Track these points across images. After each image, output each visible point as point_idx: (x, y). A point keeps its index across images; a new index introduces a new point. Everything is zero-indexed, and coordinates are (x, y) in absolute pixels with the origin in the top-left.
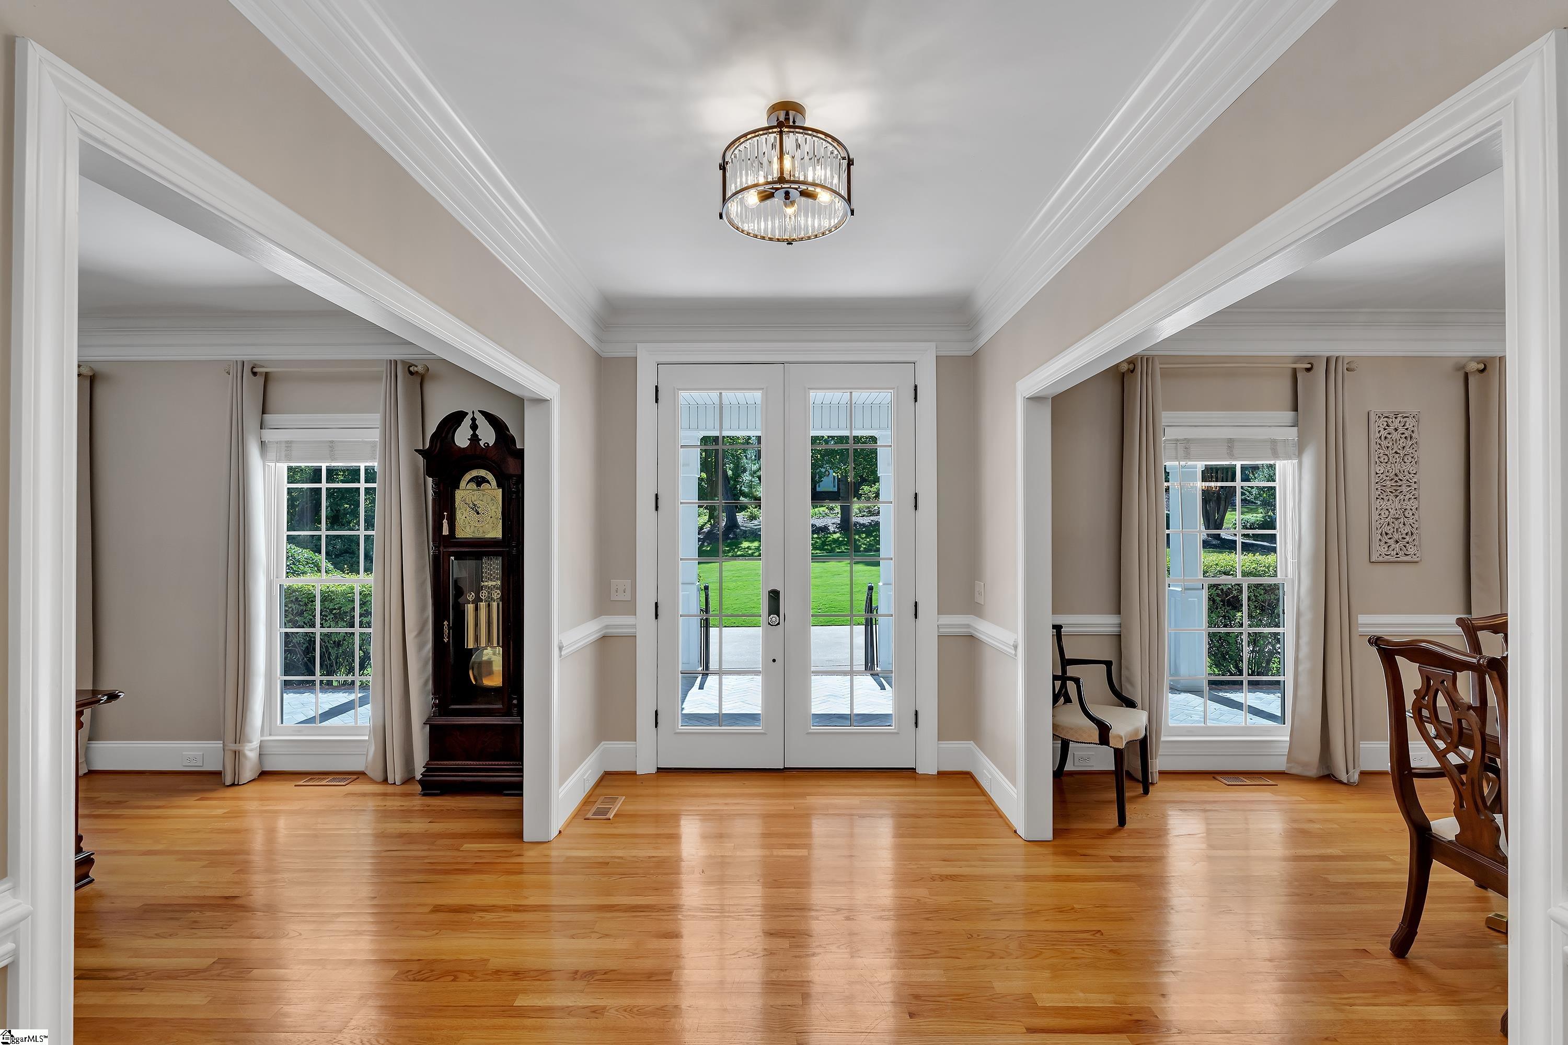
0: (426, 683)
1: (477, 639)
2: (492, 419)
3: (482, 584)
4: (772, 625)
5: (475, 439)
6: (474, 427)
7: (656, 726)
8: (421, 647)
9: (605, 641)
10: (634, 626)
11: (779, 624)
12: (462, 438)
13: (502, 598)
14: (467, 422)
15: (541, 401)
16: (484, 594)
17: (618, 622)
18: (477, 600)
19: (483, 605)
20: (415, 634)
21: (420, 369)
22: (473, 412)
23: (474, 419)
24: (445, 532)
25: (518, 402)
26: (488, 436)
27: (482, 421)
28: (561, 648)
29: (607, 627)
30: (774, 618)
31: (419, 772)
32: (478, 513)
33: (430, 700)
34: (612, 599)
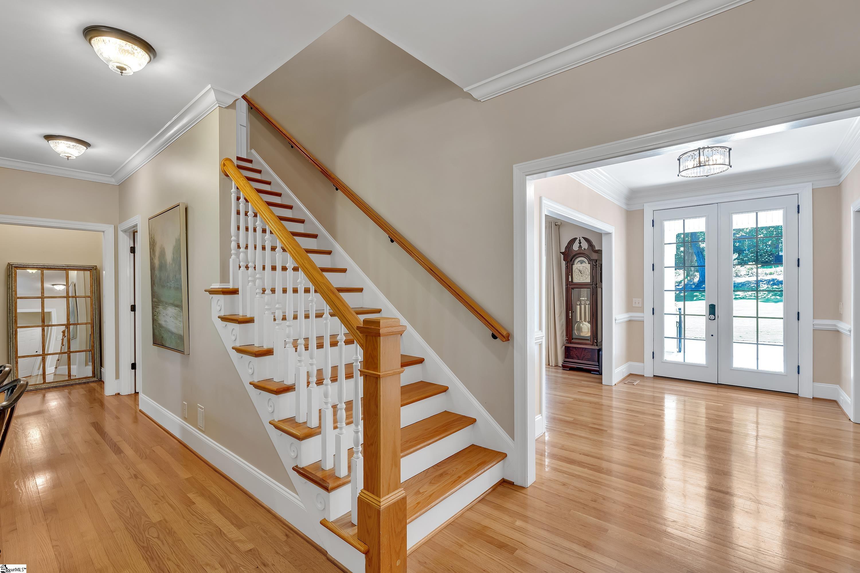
0: (562, 332)
1: (581, 319)
2: (586, 240)
3: (581, 299)
4: (711, 320)
5: (580, 247)
6: (580, 243)
7: (653, 358)
8: (560, 320)
9: (630, 322)
10: (643, 317)
11: (714, 319)
12: (575, 247)
13: (590, 304)
14: (577, 241)
15: (609, 234)
16: (583, 302)
17: (636, 315)
18: (580, 305)
19: (583, 306)
20: (558, 316)
21: (559, 223)
22: (580, 238)
23: (580, 240)
24: (570, 280)
25: (600, 235)
26: (585, 245)
27: (583, 241)
28: (615, 320)
29: (631, 317)
30: (712, 317)
31: (560, 364)
32: (581, 273)
33: (565, 338)
34: (633, 306)
